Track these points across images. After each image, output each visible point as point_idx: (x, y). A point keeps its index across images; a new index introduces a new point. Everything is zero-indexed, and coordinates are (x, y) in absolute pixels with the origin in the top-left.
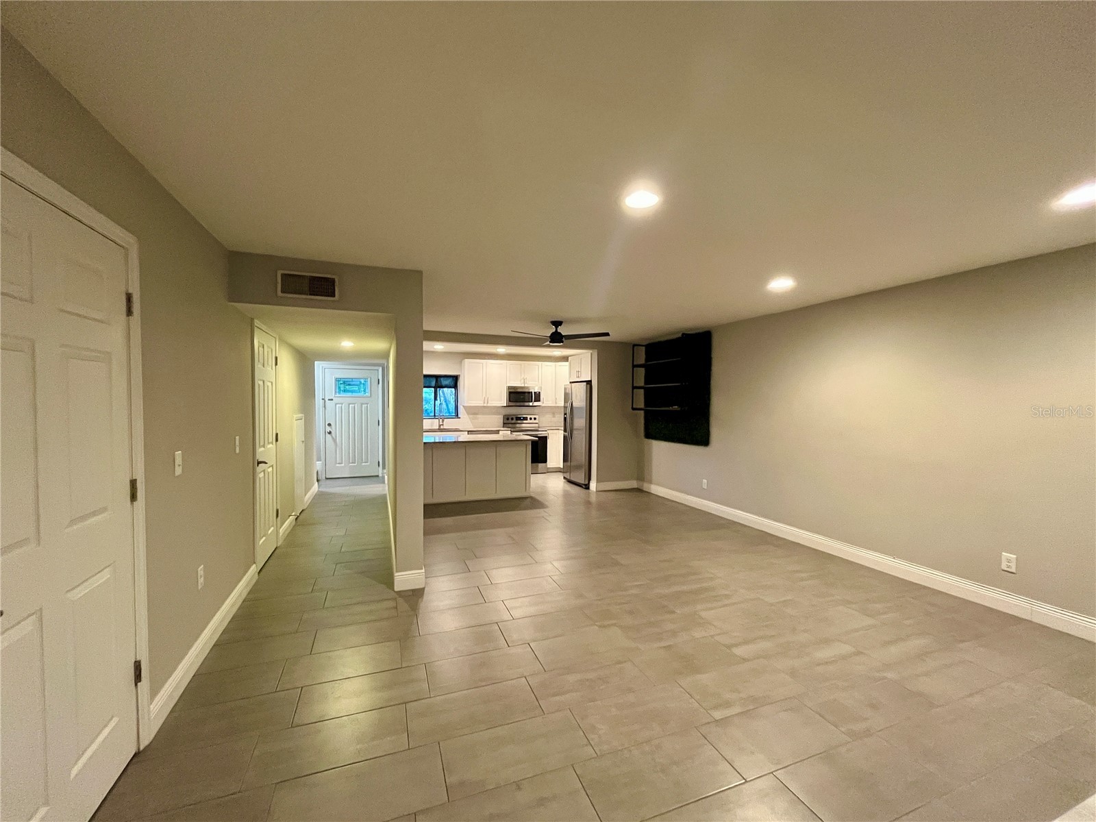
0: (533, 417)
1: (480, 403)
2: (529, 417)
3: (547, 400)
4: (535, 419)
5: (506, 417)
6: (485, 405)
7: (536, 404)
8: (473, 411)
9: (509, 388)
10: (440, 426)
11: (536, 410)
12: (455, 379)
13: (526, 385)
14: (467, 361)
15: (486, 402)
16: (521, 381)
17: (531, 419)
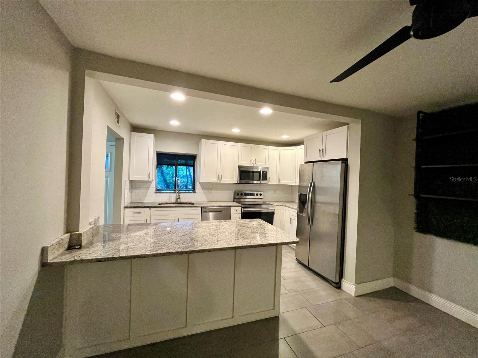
0: (259, 193)
1: (214, 180)
2: (256, 193)
3: (272, 179)
4: (261, 195)
5: (237, 192)
6: (218, 182)
7: (263, 182)
8: (208, 187)
9: (240, 167)
10: (177, 200)
11: (261, 187)
12: (193, 158)
13: (255, 165)
14: (203, 141)
15: (220, 179)
16: (250, 162)
17: (257, 195)
